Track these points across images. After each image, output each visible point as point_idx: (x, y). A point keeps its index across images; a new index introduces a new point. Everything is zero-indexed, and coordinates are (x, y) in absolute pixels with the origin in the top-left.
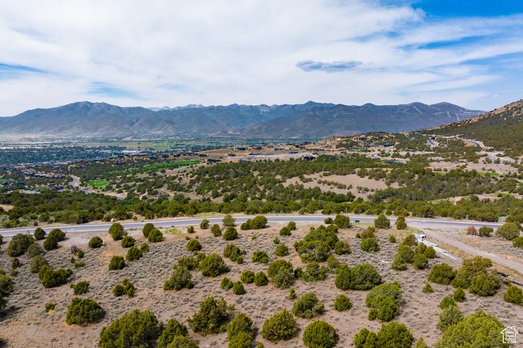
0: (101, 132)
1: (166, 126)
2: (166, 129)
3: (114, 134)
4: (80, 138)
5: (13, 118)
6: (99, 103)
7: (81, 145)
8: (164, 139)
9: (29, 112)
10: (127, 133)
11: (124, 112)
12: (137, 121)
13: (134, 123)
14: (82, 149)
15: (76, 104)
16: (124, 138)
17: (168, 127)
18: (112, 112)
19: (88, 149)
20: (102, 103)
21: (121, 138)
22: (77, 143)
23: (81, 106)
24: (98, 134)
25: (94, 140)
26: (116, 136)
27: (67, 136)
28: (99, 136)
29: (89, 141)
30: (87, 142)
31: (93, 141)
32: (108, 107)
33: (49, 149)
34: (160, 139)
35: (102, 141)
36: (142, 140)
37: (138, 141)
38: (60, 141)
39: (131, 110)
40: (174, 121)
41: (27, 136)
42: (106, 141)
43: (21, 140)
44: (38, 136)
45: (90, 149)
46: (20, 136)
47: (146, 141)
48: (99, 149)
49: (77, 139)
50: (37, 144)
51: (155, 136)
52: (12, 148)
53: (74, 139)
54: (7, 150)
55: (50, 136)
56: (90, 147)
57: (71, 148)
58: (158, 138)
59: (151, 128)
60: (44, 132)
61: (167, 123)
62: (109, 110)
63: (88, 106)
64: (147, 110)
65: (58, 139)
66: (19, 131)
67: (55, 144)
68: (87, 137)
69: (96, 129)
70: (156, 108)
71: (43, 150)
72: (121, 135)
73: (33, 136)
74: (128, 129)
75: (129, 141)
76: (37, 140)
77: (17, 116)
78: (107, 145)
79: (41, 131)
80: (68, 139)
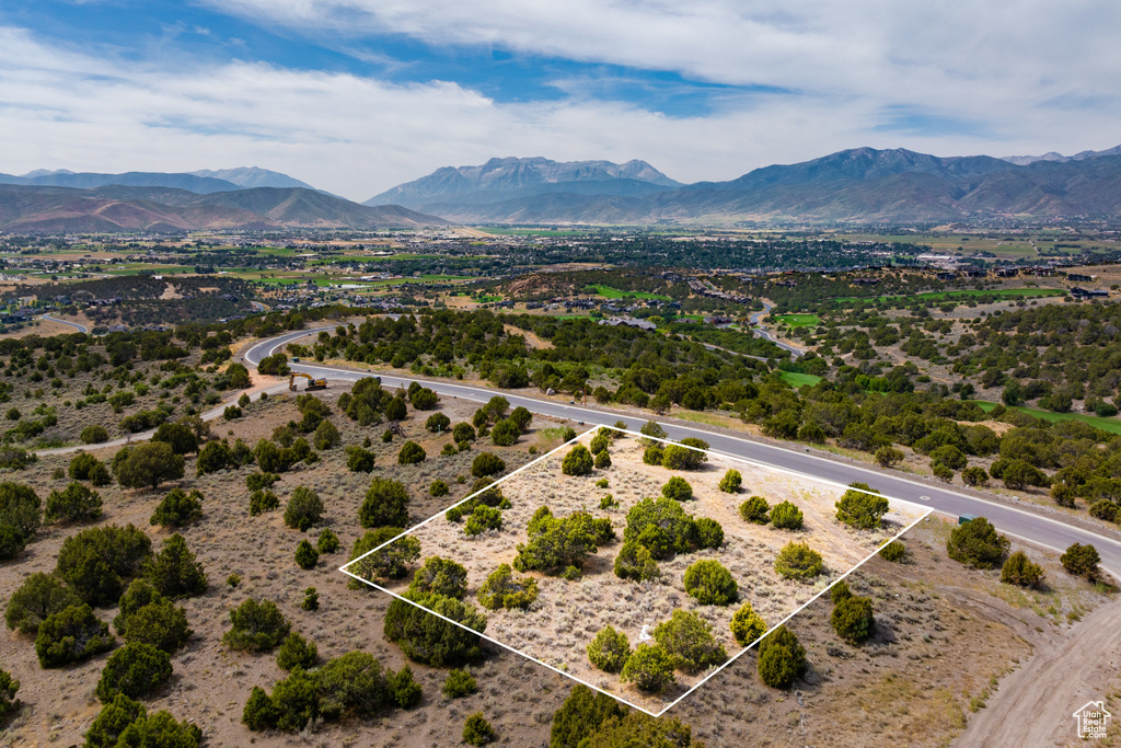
0: (889, 211)
1: (1042, 201)
2: (1041, 207)
3: (915, 217)
4: (843, 225)
5: (730, 183)
6: (891, 151)
7: (838, 239)
8: (1031, 232)
9: (758, 172)
10: (945, 216)
11: (946, 168)
12: (973, 187)
13: (964, 193)
14: (836, 246)
15: (845, 155)
16: (936, 225)
17: (1047, 203)
18: (918, 168)
19: (848, 247)
20: (897, 150)
21: (929, 226)
22: (832, 235)
23: (854, 157)
24: (881, 217)
25: (869, 229)
26: (919, 221)
27: (819, 219)
28: (883, 221)
29: (859, 230)
30: (853, 233)
31: (866, 231)
32: (911, 157)
33: (775, 244)
34: (1020, 231)
35: (884, 232)
36: (975, 232)
37: (963, 234)
38: (804, 228)
39: (961, 163)
40: (1066, 189)
41: (749, 217)
42: (894, 231)
43: (736, 225)
44: (767, 218)
45: (853, 247)
46: (737, 218)
47: (984, 236)
48: (871, 247)
49: (837, 226)
50: (760, 234)
51: (1008, 224)
52: (716, 239)
53: (830, 226)
54: (707, 242)
55: (787, 218)
56: (855, 243)
57: (816, 243)
58: (1016, 227)
59: (1002, 205)
60: (778, 211)
61: (1046, 192)
62: (912, 163)
63: (868, 157)
64: (1001, 162)
65: (801, 225)
66: (737, 209)
67: (791, 234)
68: (858, 222)
69: (878, 206)
70: (1025, 157)
71: (764, 245)
72: (930, 219)
73: (757, 218)
74: (949, 206)
75: (945, 234)
76: (763, 225)
77: (738, 180)
78: (890, 240)
79: (774, 208)
80: (819, 225)
